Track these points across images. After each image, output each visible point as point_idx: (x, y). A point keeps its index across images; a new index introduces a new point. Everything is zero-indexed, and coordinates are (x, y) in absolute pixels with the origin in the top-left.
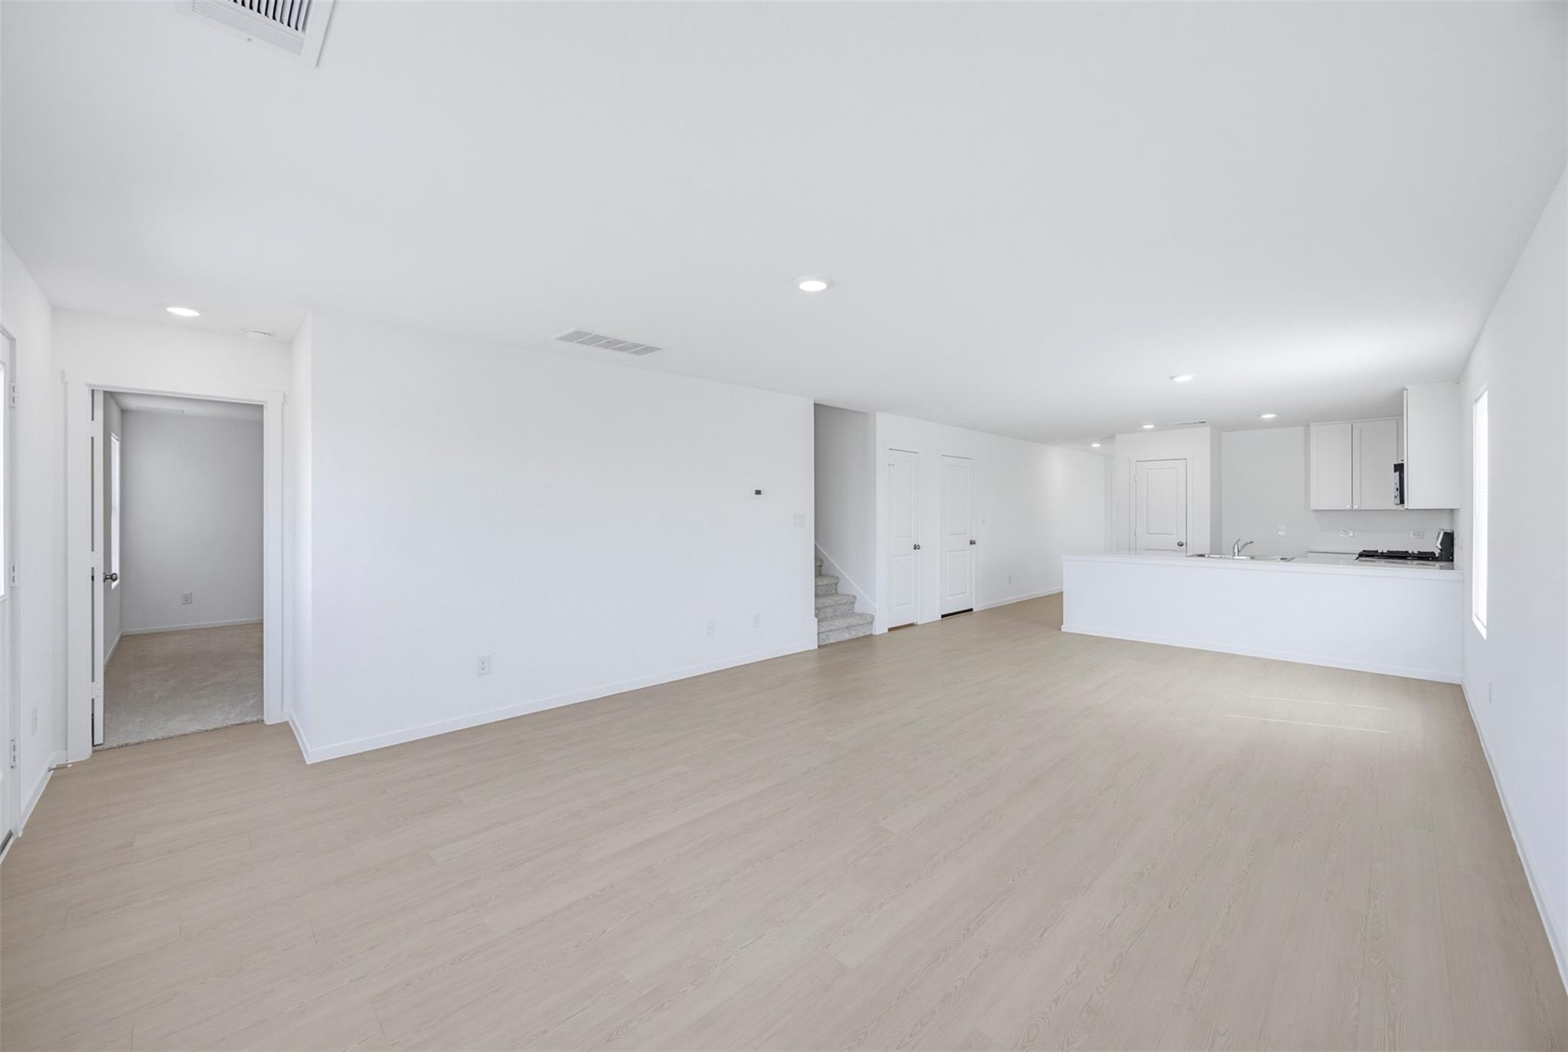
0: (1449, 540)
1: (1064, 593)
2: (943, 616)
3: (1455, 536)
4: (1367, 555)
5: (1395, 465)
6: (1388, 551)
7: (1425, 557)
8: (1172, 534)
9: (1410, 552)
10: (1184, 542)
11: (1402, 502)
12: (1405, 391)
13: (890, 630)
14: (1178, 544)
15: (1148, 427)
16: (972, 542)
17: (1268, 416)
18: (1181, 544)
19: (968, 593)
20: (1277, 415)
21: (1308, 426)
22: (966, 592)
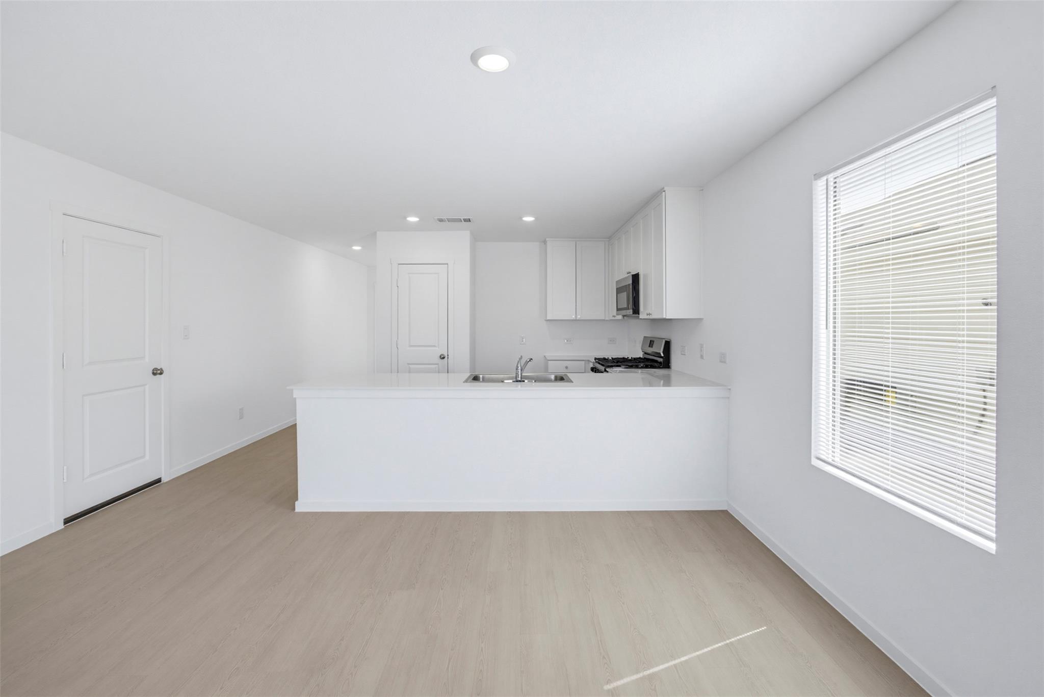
0: (667, 347)
2: (67, 521)
5: (633, 275)
8: (435, 346)
10: (446, 355)
12: (663, 193)
14: (440, 357)
15: (413, 219)
16: (157, 372)
17: (529, 219)
18: (442, 356)
19: (147, 457)
20: (537, 219)
21: (545, 242)
22: (143, 457)
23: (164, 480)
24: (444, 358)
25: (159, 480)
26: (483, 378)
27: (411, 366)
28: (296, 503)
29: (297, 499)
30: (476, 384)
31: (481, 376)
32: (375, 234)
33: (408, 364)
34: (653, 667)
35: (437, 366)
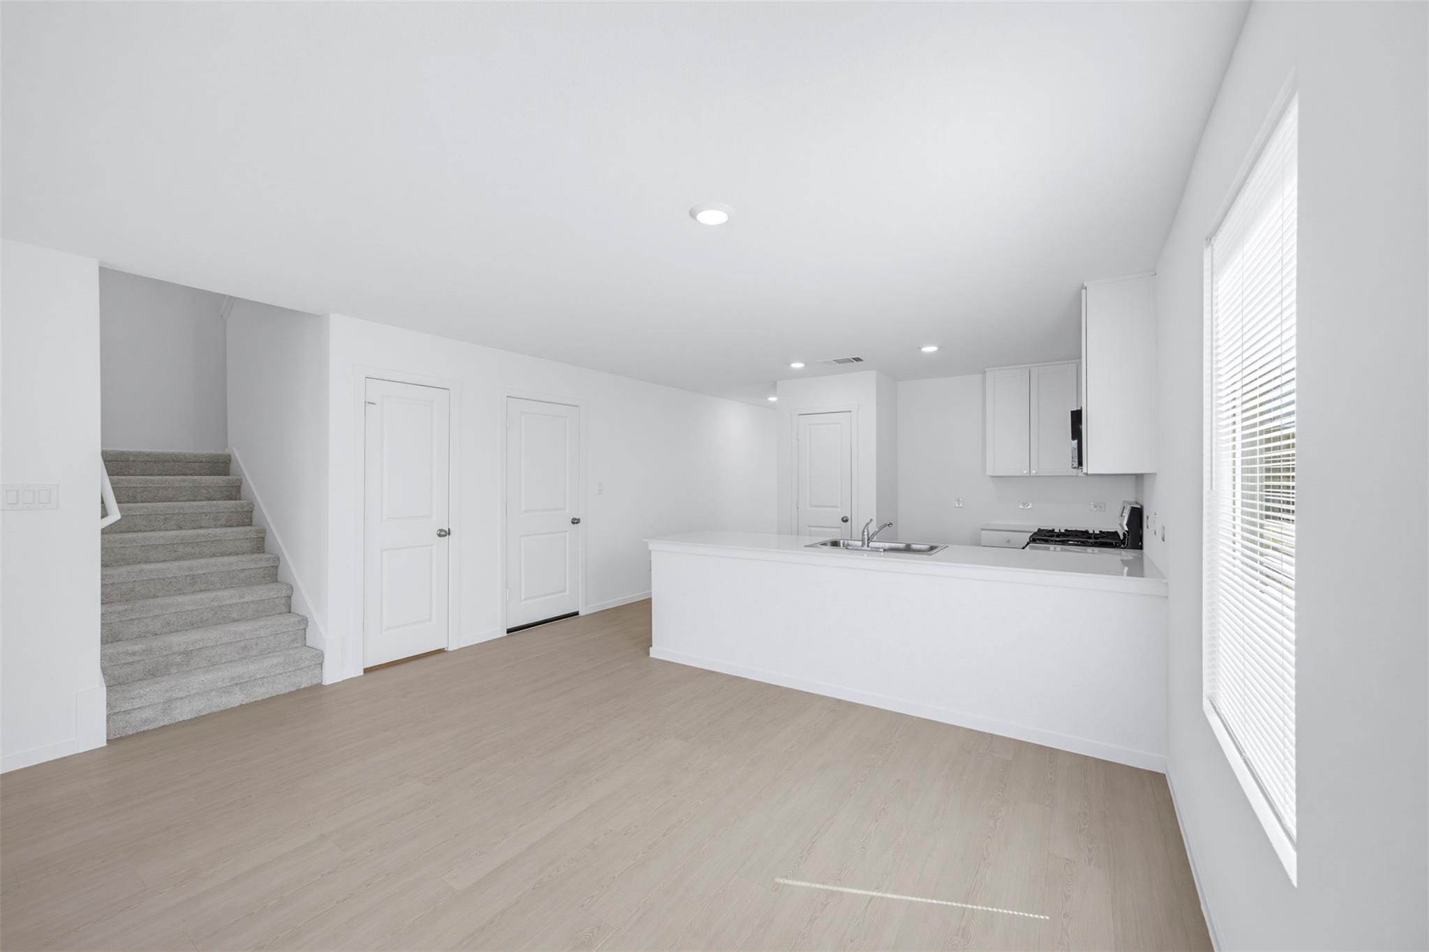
0: (1137, 517)
1: (653, 599)
2: (509, 631)
3: (1145, 514)
4: (1043, 537)
5: (1072, 412)
6: (1066, 530)
7: (1106, 540)
8: (836, 507)
9: (1091, 532)
10: (849, 517)
11: (1080, 463)
12: (1084, 291)
13: (367, 671)
14: (843, 519)
15: (797, 365)
16: (575, 521)
17: (930, 349)
18: (845, 519)
19: (567, 592)
20: (940, 348)
21: (985, 372)
22: (564, 591)
23: (581, 614)
24: (846, 521)
25: (576, 614)
26: (844, 543)
27: (812, 528)
28: (651, 648)
29: (651, 646)
30: (835, 549)
31: (842, 542)
32: (776, 382)
33: (809, 526)
34: (845, 887)
35: (839, 529)
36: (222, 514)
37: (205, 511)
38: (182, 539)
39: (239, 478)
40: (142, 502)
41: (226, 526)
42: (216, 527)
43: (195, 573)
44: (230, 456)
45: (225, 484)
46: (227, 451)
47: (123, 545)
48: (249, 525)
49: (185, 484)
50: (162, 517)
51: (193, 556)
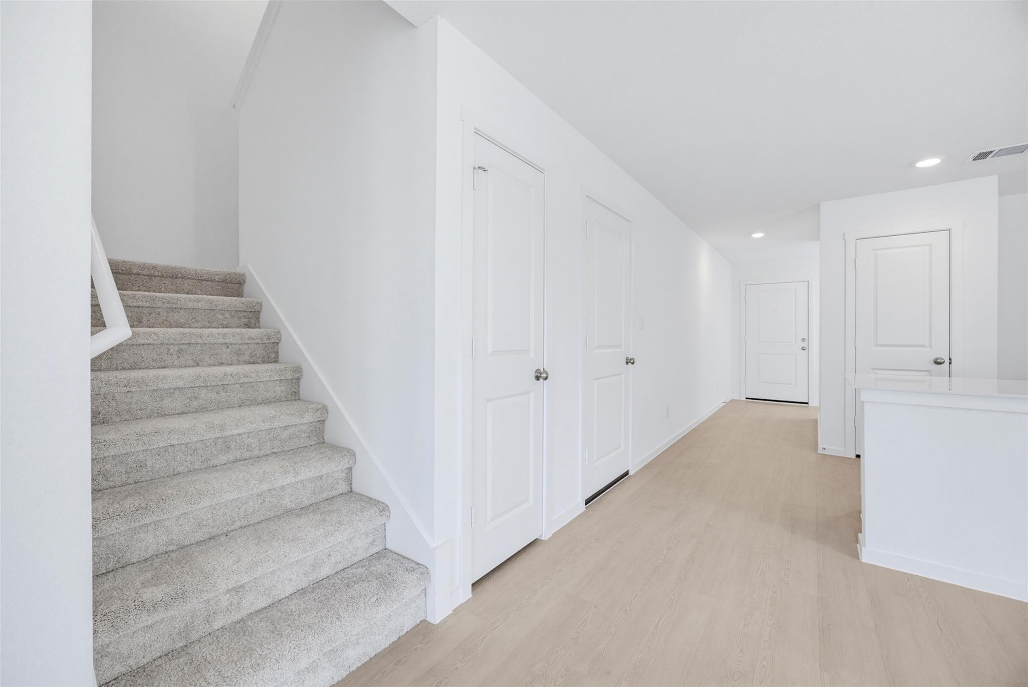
15: (929, 163)
22: (621, 447)
23: (632, 473)
25: (626, 473)
27: (878, 372)
36: (246, 346)
37: (227, 341)
38: (205, 380)
39: (259, 301)
40: (149, 327)
41: (250, 363)
42: (239, 363)
43: (228, 433)
44: (243, 275)
45: (245, 308)
46: (238, 270)
47: (128, 389)
48: (275, 362)
49: (200, 305)
50: (176, 348)
51: (221, 407)
